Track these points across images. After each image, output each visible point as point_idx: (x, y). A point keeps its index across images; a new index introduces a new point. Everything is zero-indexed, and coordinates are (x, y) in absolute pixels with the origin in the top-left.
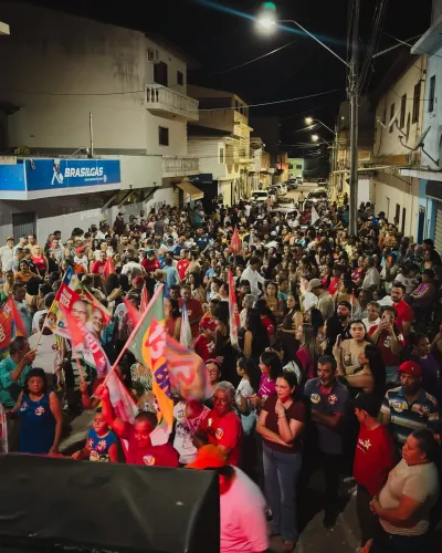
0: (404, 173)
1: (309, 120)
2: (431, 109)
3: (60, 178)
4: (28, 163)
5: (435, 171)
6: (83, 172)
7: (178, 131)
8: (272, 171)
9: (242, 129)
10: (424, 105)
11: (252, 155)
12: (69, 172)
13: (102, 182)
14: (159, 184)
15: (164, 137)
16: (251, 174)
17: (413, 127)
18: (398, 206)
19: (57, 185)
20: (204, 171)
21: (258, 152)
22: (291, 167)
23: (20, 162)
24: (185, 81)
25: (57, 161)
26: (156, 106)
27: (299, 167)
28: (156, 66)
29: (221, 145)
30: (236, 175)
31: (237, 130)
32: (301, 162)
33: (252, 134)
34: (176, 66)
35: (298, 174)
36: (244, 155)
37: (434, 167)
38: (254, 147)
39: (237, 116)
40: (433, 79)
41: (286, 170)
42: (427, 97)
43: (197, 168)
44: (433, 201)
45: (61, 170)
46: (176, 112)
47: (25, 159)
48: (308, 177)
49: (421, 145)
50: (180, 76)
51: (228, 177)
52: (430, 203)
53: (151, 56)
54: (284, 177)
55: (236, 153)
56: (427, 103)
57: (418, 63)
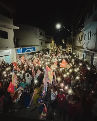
0: (81, 49)
1: (63, 40)
2: (85, 39)
3: (27, 51)
4: (22, 49)
5: (86, 49)
6: (30, 49)
7: (43, 42)
8: (57, 48)
9: (53, 42)
10: (83, 39)
11: (54, 46)
12: (28, 50)
13: (33, 51)
14: (41, 50)
15: (42, 43)
16: (54, 48)
17: (81, 42)
18: (79, 54)
19: (26, 52)
20: (47, 48)
21: (55, 45)
22: (60, 47)
23: (21, 48)
24: (45, 35)
25: (26, 48)
26: (41, 39)
27: (61, 47)
28: (40, 33)
29: (50, 44)
30: (52, 49)
31: (52, 42)
32: (61, 46)
33: (54, 42)
34: (43, 33)
35: (61, 48)
36: (53, 45)
37: (86, 48)
38: (54, 44)
39: (52, 40)
40: (85, 35)
41: (59, 47)
42: (84, 37)
43: (46, 48)
44: (86, 54)
45: (27, 49)
46: (43, 39)
47: (22, 48)
48: (62, 48)
49: (84, 45)
50: (44, 34)
51: (51, 49)
52: (85, 54)
53: (40, 31)
54: (59, 48)
55: (52, 45)
56: (84, 39)
57: (82, 32)
